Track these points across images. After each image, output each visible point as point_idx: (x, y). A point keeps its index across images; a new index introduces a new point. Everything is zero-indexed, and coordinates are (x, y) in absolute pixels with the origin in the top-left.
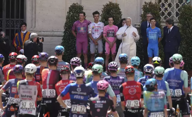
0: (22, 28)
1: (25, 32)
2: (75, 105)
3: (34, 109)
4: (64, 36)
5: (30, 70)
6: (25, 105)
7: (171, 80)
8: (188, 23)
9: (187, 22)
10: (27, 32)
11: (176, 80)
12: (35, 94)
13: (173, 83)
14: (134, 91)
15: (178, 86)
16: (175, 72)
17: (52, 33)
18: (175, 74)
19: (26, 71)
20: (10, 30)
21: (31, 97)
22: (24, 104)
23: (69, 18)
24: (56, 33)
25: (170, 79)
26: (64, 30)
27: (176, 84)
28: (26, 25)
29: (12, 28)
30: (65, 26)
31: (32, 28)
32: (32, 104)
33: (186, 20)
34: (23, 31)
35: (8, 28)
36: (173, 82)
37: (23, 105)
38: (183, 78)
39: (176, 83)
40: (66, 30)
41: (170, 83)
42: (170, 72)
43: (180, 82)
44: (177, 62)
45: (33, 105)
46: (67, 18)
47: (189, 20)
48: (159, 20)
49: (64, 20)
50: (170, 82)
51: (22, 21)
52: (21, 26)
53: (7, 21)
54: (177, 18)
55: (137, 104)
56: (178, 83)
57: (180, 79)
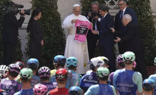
7: (121, 85)
11: (127, 84)
13: (124, 88)
15: (130, 91)
16: (125, 74)
18: (125, 76)
25: (120, 82)
27: (128, 89)
33: (137, 5)
36: (124, 86)
38: (135, 82)
39: (127, 87)
41: (120, 88)
42: (120, 74)
43: (133, 86)
44: (128, 62)
47: (141, 6)
50: (120, 86)
56: (130, 88)
57: (132, 83)
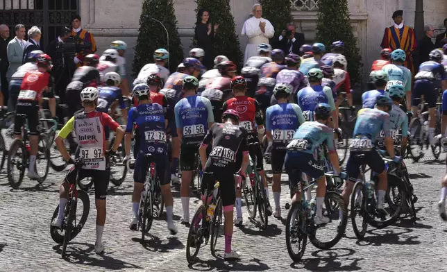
0: (73, 24)
1: (78, 30)
2: (150, 132)
3: (103, 158)
4: (140, 35)
5: (89, 96)
6: (87, 154)
8: (333, 11)
9: (332, 9)
10: (81, 30)
12: (99, 131)
14: (244, 108)
17: (121, 31)
19: (83, 99)
20: (56, 29)
21: (93, 137)
22: (86, 152)
23: (147, 8)
24: (127, 31)
26: (139, 27)
28: (80, 19)
29: (59, 25)
30: (142, 19)
31: (89, 23)
32: (99, 152)
33: (330, 6)
34: (76, 28)
35: (52, 25)
37: (84, 154)
40: (143, 26)
45: (100, 154)
46: (143, 8)
47: (335, 6)
48: (289, 8)
49: (140, 11)
51: (75, 13)
52: (72, 20)
53: (50, 13)
54: (317, 4)
55: (249, 126)
